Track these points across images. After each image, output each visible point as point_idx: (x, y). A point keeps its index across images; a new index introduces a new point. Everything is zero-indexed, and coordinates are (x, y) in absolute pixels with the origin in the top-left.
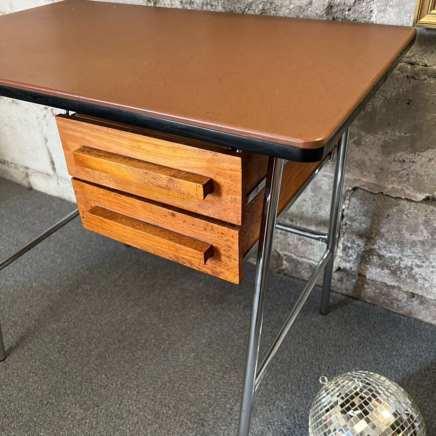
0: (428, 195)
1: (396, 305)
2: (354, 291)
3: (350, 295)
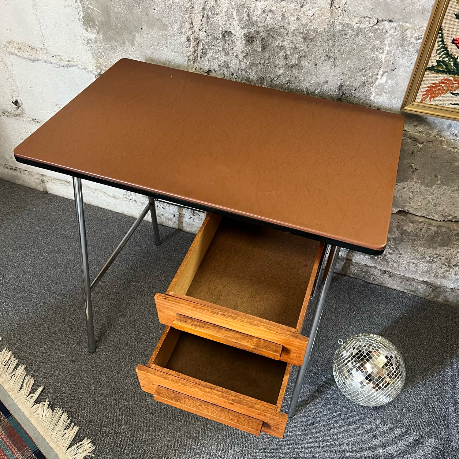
0: (401, 209)
1: (372, 278)
2: (342, 270)
3: (339, 273)
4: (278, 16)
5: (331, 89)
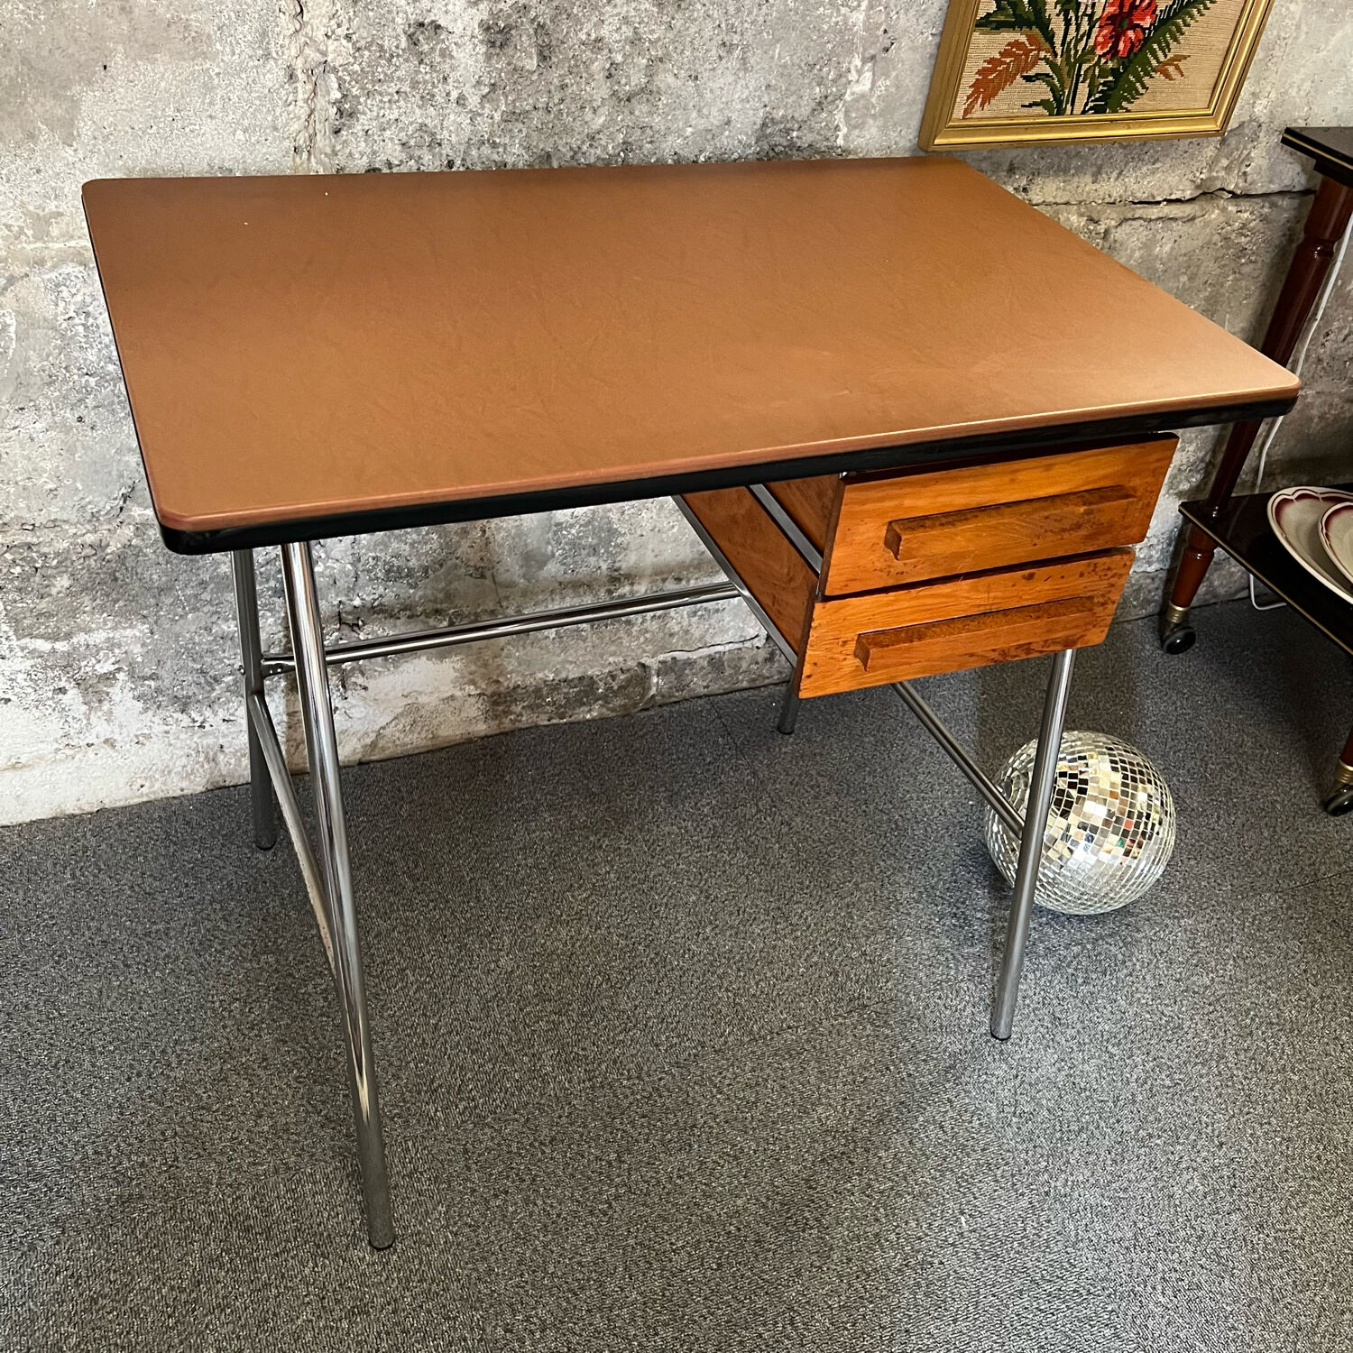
5: (740, 142)
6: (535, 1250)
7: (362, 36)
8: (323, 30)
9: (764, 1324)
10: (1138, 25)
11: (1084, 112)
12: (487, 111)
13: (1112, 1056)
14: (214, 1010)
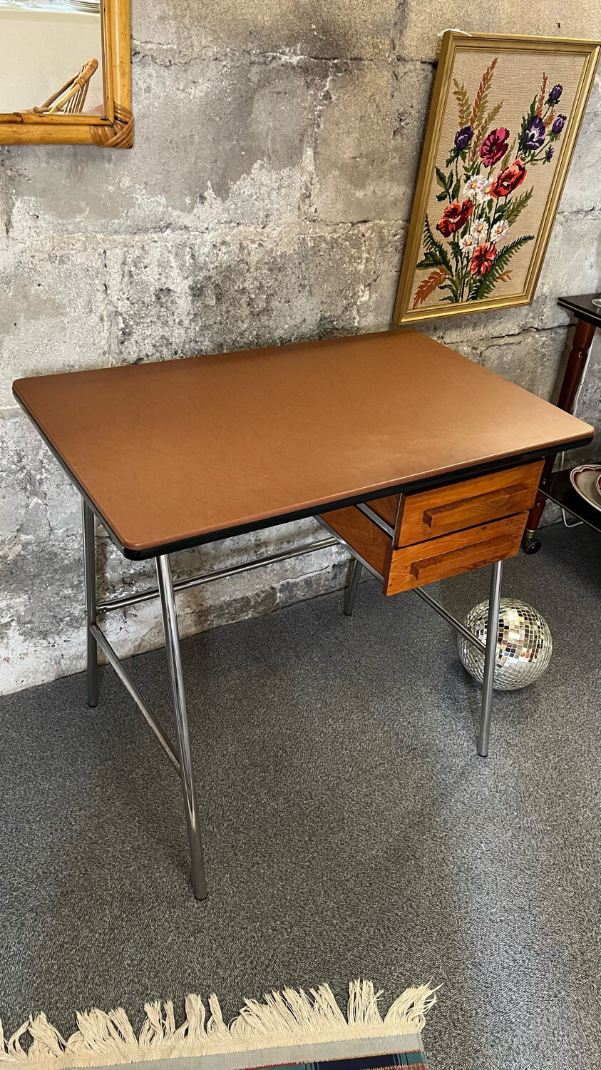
4: (234, 247)
5: (310, 329)
6: (278, 890)
7: (134, 298)
8: (116, 297)
9: (398, 909)
10: (489, 259)
11: (467, 300)
12: (192, 327)
13: (538, 758)
14: (87, 793)
